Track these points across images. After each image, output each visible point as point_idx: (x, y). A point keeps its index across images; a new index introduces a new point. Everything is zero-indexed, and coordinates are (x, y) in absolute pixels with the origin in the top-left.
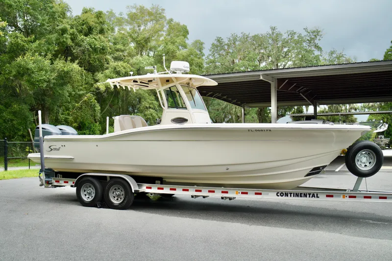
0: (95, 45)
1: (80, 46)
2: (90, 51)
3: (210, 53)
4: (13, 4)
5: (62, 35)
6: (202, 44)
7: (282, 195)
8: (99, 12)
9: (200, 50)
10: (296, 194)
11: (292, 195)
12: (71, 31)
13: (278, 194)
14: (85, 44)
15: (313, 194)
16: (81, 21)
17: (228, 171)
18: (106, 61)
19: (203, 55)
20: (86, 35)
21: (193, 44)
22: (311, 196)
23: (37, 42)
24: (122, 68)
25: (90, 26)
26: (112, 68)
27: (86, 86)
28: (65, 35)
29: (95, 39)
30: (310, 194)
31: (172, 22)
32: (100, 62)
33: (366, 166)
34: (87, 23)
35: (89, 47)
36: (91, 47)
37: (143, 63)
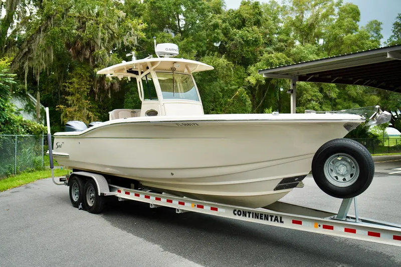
0: (247, 37)
1: (233, 40)
2: (242, 44)
3: (393, 34)
4: (163, 6)
5: (214, 30)
6: (379, 24)
7: (239, 213)
8: (256, 2)
9: (377, 30)
10: (256, 214)
11: (251, 215)
12: (224, 26)
13: (236, 212)
14: (237, 37)
15: (276, 217)
16: (234, 15)
17: (172, 177)
18: (260, 53)
19: (381, 37)
20: (239, 28)
21: (368, 26)
22: (273, 219)
23: (185, 40)
24: (275, 59)
25: (244, 19)
26: (264, 60)
27: (239, 80)
28: (216, 31)
29: (248, 31)
30: (272, 216)
31: (341, 3)
32: (253, 54)
33: (344, 179)
34: (241, 15)
35: (241, 40)
36: (243, 40)
37: (304, 52)
